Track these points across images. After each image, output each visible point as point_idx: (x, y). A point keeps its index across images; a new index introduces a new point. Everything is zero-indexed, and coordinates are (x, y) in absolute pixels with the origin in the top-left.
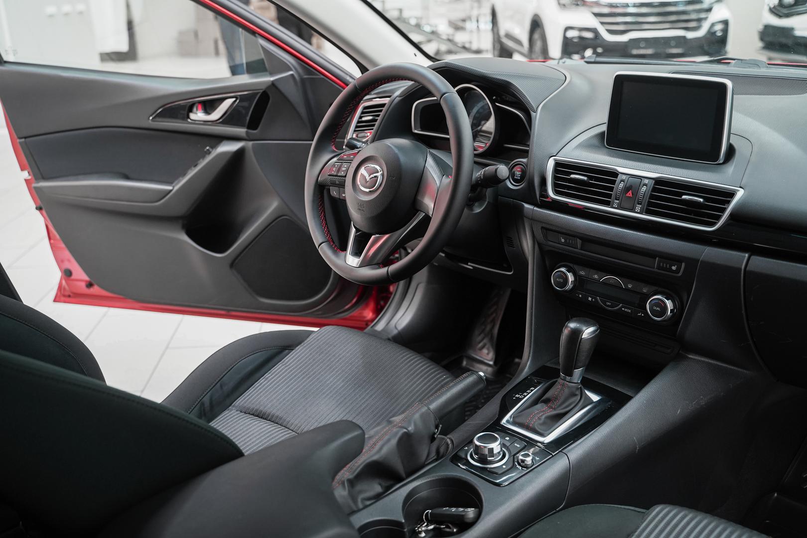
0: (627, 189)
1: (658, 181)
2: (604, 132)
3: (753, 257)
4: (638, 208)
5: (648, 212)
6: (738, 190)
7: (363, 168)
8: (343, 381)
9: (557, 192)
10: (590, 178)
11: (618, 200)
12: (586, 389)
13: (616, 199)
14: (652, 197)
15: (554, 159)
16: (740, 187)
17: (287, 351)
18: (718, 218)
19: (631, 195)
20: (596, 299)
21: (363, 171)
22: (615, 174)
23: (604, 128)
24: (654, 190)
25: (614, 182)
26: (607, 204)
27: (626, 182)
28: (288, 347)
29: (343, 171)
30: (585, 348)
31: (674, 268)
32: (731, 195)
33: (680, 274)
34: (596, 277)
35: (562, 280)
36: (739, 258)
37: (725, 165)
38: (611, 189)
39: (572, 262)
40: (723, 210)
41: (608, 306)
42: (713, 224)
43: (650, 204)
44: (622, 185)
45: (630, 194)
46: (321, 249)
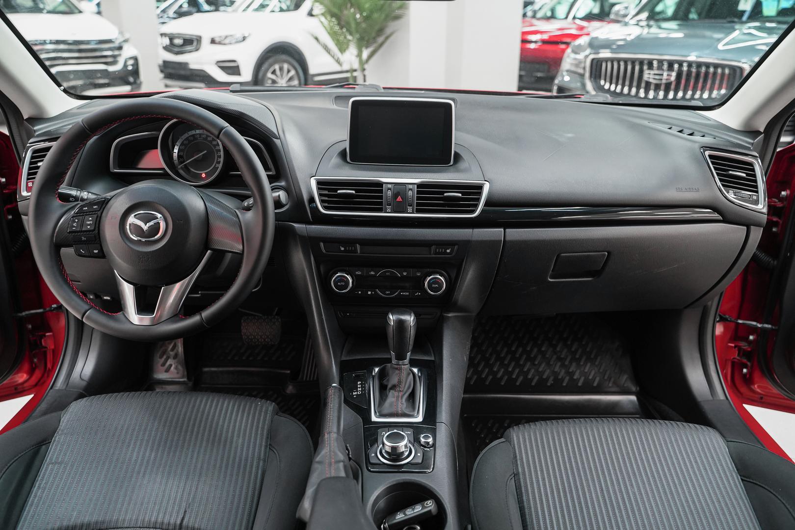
0: (396, 195)
1: (420, 186)
2: (345, 149)
3: (507, 230)
4: (410, 209)
5: (418, 211)
6: (485, 183)
7: (133, 215)
9: (326, 208)
10: (356, 191)
11: (390, 205)
12: (413, 367)
13: (388, 205)
14: (418, 198)
15: (315, 179)
16: (485, 181)
17: (44, 447)
18: (476, 206)
19: (401, 200)
20: (376, 292)
21: (132, 219)
22: (380, 184)
23: (347, 145)
24: (418, 192)
25: (381, 191)
26: (380, 210)
27: (392, 189)
28: (43, 442)
29: (89, 225)
31: (448, 251)
32: (480, 187)
33: (454, 254)
34: (372, 273)
35: (343, 284)
36: (495, 233)
37: (457, 165)
38: (381, 197)
39: (347, 264)
40: (478, 200)
41: (388, 294)
42: (473, 212)
43: (418, 204)
44: (389, 193)
45: (399, 199)
46: (88, 318)
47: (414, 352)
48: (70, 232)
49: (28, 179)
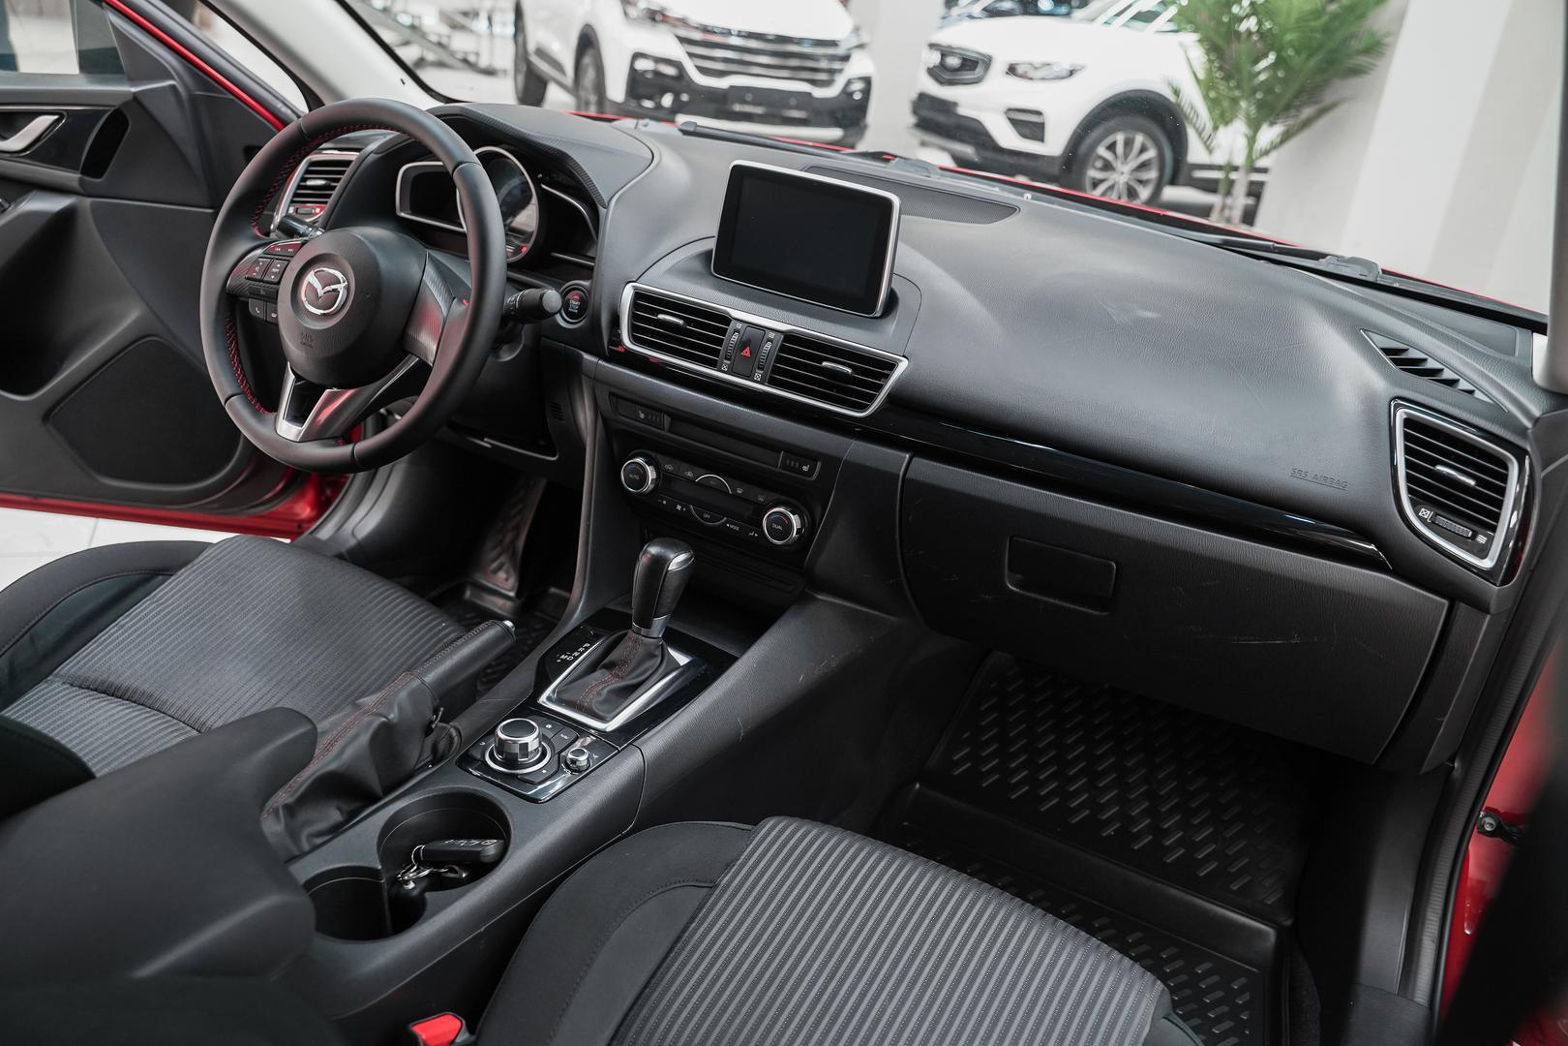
0: (744, 344)
1: (789, 337)
2: (712, 251)
3: (915, 459)
4: (758, 375)
5: (773, 383)
6: (901, 361)
7: (312, 272)
8: (266, 631)
9: (636, 340)
10: (688, 321)
11: (728, 360)
12: (670, 647)
13: (726, 359)
14: (779, 359)
15: (634, 286)
16: (904, 356)
17: (160, 578)
18: (872, 398)
19: (748, 355)
20: (689, 510)
21: (311, 278)
22: (726, 320)
23: (711, 244)
24: (783, 349)
25: (724, 332)
26: (713, 364)
27: (741, 333)
28: (163, 570)
29: (275, 274)
30: (672, 585)
31: (805, 468)
32: (891, 366)
33: (813, 478)
34: (690, 474)
35: (637, 477)
36: (896, 460)
37: (883, 320)
38: (720, 342)
39: (654, 449)
40: (879, 388)
41: (706, 520)
42: (862, 408)
43: (775, 370)
44: (735, 337)
45: (747, 352)
46: (231, 406)
47: (675, 615)
48: (248, 279)
49: (292, 202)
